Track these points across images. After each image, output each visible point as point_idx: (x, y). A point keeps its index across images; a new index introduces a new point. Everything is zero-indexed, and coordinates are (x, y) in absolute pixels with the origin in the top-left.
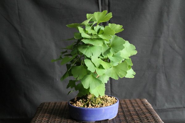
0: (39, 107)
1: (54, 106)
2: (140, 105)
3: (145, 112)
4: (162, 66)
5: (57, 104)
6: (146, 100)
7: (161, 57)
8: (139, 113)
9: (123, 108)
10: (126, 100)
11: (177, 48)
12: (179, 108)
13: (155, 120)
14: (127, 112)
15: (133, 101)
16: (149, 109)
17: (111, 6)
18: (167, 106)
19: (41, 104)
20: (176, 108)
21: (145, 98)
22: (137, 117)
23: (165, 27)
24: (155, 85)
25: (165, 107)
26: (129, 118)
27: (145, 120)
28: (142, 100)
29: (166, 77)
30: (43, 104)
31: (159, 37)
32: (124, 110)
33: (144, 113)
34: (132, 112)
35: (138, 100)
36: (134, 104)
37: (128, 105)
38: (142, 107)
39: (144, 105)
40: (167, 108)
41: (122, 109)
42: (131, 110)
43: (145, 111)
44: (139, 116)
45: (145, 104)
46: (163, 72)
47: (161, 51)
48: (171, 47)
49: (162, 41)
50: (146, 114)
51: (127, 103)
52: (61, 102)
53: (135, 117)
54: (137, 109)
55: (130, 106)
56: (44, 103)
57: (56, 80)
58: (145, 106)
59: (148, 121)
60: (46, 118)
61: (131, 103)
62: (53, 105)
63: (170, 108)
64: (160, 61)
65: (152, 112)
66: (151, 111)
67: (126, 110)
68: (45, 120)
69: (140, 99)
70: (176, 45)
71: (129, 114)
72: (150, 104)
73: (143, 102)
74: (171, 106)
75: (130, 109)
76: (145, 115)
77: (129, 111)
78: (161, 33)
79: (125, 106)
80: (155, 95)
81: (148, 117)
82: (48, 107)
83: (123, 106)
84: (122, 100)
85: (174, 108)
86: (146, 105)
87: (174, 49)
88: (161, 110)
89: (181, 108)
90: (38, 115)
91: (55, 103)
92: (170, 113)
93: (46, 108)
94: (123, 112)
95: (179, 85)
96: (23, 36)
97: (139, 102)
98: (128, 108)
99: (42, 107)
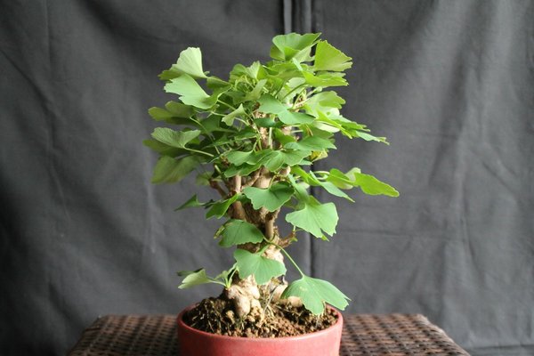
0: (88, 330)
1: (138, 328)
2: (413, 333)
4: (462, 222)
5: (146, 323)
7: (459, 196)
9: (360, 338)
10: (362, 316)
11: (503, 171)
12: (509, 347)
14: (377, 352)
15: (386, 320)
16: (445, 344)
19: (98, 319)
20: (501, 347)
21: (419, 313)
23: (472, 111)
25: (470, 345)
28: (414, 318)
29: (473, 253)
30: (100, 323)
31: (455, 138)
32: (366, 346)
34: (392, 354)
35: (400, 317)
36: (391, 329)
37: (375, 331)
38: (422, 338)
39: (424, 331)
40: (475, 348)
41: (359, 344)
42: (387, 347)
43: (434, 350)
45: (428, 330)
46: (464, 241)
47: (459, 176)
48: (487, 167)
49: (462, 147)
51: (369, 325)
52: (162, 318)
54: (406, 342)
55: (380, 333)
56: (107, 318)
57: (149, 250)
58: (428, 335)
61: (383, 326)
62: (134, 324)
63: (481, 348)
64: (457, 206)
67: (370, 345)
69: (408, 316)
70: (499, 162)
72: (441, 331)
73: (418, 325)
74: (486, 342)
75: (384, 342)
77: (382, 350)
78: (460, 126)
79: (364, 334)
82: (117, 328)
83: (358, 334)
84: (352, 317)
85: (495, 348)
86: (432, 333)
87: (494, 174)
89: (516, 347)
91: (142, 319)
93: (111, 331)
95: (507, 279)
96: (58, 114)
97: (408, 324)
98: (374, 339)
99: (99, 329)
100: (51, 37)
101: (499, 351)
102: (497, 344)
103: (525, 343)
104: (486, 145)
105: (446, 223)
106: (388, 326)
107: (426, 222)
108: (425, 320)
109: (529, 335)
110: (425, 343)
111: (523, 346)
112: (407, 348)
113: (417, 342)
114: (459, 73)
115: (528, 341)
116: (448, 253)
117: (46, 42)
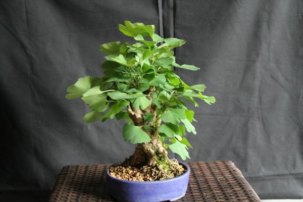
0: (60, 174)
1: (85, 173)
2: (224, 172)
3: (233, 184)
4: (258, 108)
5: (89, 169)
6: (233, 164)
7: (256, 94)
8: (222, 184)
9: (197, 176)
10: (200, 162)
11: (281, 79)
12: (283, 175)
13: (248, 197)
14: (204, 183)
15: (212, 165)
16: (238, 178)
17: (178, 9)
18: (264, 172)
19: (64, 167)
20: (279, 175)
21: (231, 160)
22: (219, 193)
23: (264, 46)
24: (245, 139)
25: (261, 174)
26: (207, 194)
27: (234, 197)
28: (227, 163)
29: (264, 125)
30: (66, 169)
31: (254, 62)
32: (199, 180)
33: (230, 185)
34: (211, 184)
35: (219, 163)
36: (213, 170)
37: (205, 171)
38: (228, 175)
39: (230, 171)
40: (264, 176)
41: (196, 178)
42: (209, 180)
43: (232, 181)
44: (222, 191)
45: (232, 170)
46: (259, 118)
47: (257, 83)
48: (273, 77)
49: (259, 67)
50: (235, 187)
51: (203, 168)
52: (97, 166)
53: (217, 192)
54: (219, 178)
55: (208, 173)
56: (68, 167)
57: (87, 127)
58: (231, 173)
59: (238, 198)
60: (73, 193)
61: (209, 168)
62: (83, 170)
63: (268, 176)
64: (256, 100)
65: (243, 185)
66: (242, 182)
67: (201, 179)
68: (72, 195)
69: (224, 162)
70: (280, 74)
71: (206, 186)
72: (238, 171)
73: (227, 167)
74: (271, 173)
75: (208, 177)
76: (232, 188)
77: (207, 182)
78: (257, 55)
79: (199, 173)
80: (246, 154)
81: (238, 192)
82: (75, 173)
83: (196, 173)
84: (195, 163)
85: (275, 175)
86: (233, 172)
87: (276, 81)
88: (255, 177)
89: (287, 175)
90: (60, 188)
91: (87, 167)
92: (269, 183)
93: (72, 175)
94: (197, 183)
95: (283, 139)
96: (34, 56)
97: (222, 167)
98: (204, 176)
99: (66, 174)
100: (27, 12)
101: (277, 177)
102: (276, 174)
103: (292, 173)
104: (272, 65)
105: (249, 109)
106: (212, 168)
107: (238, 109)
108: (232, 165)
109: (294, 169)
110: (228, 178)
111: (291, 174)
112: (219, 181)
113: (225, 177)
114: (258, 24)
115: (294, 172)
116: (250, 125)
117: (24, 16)
